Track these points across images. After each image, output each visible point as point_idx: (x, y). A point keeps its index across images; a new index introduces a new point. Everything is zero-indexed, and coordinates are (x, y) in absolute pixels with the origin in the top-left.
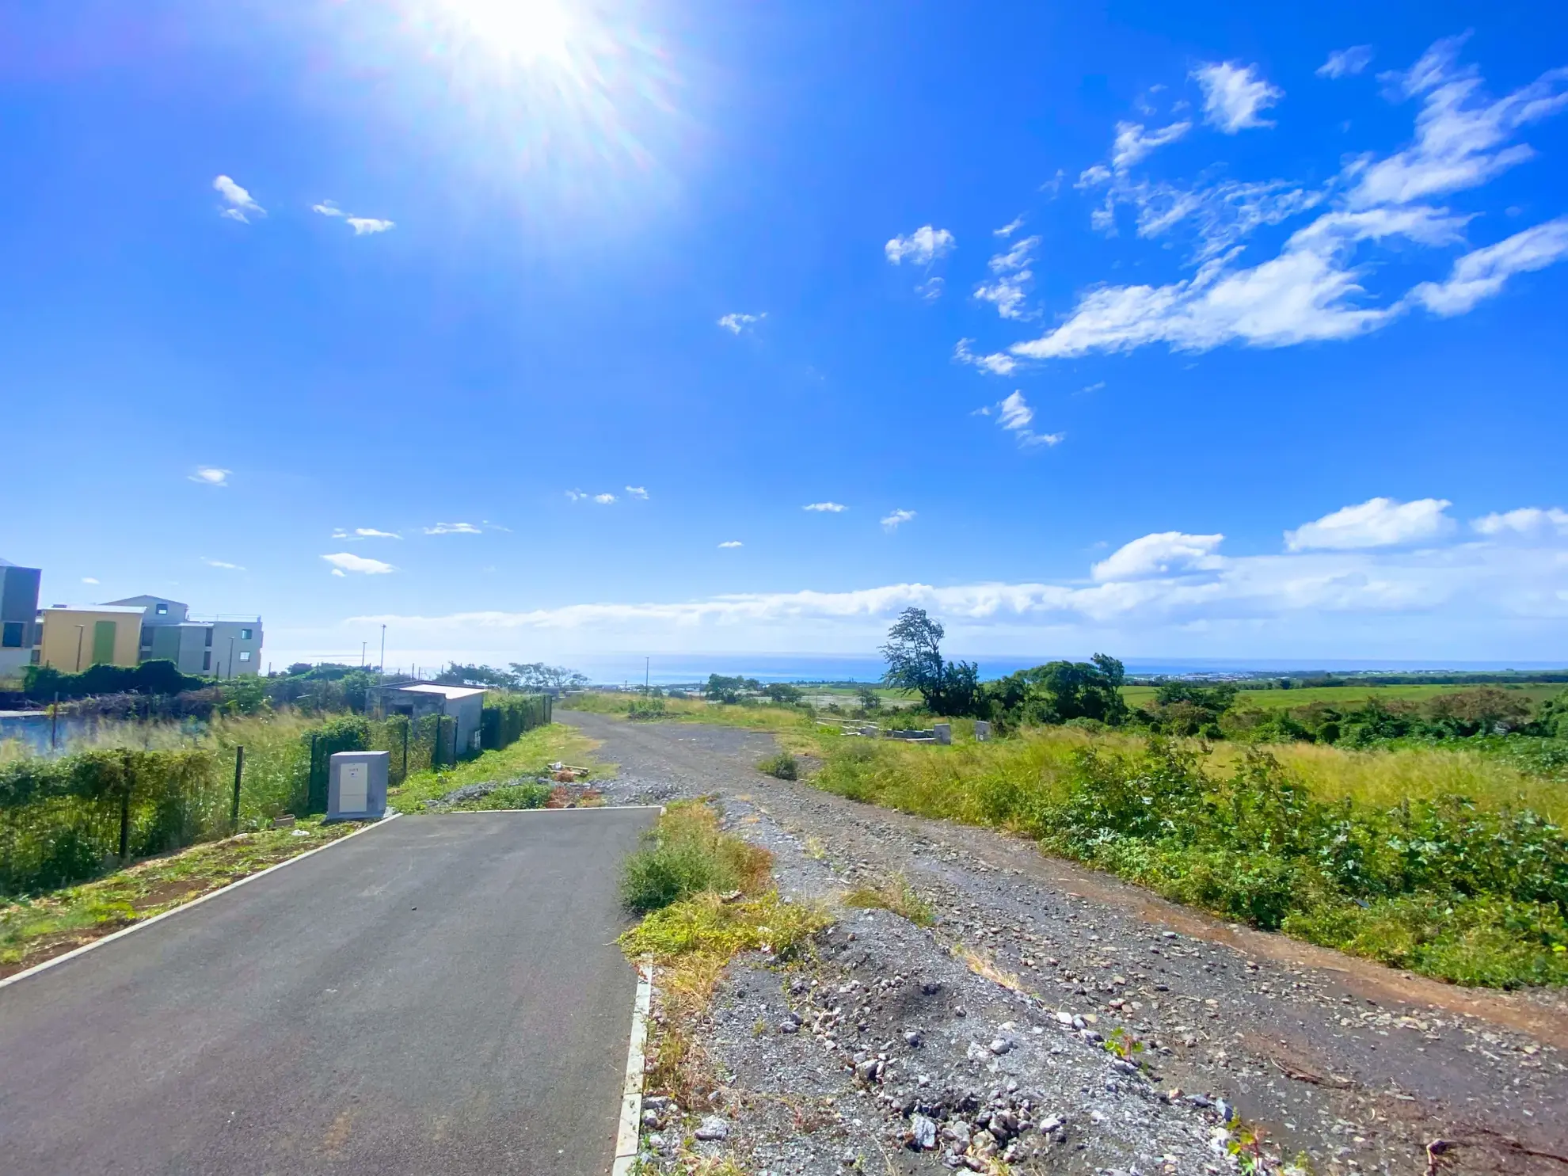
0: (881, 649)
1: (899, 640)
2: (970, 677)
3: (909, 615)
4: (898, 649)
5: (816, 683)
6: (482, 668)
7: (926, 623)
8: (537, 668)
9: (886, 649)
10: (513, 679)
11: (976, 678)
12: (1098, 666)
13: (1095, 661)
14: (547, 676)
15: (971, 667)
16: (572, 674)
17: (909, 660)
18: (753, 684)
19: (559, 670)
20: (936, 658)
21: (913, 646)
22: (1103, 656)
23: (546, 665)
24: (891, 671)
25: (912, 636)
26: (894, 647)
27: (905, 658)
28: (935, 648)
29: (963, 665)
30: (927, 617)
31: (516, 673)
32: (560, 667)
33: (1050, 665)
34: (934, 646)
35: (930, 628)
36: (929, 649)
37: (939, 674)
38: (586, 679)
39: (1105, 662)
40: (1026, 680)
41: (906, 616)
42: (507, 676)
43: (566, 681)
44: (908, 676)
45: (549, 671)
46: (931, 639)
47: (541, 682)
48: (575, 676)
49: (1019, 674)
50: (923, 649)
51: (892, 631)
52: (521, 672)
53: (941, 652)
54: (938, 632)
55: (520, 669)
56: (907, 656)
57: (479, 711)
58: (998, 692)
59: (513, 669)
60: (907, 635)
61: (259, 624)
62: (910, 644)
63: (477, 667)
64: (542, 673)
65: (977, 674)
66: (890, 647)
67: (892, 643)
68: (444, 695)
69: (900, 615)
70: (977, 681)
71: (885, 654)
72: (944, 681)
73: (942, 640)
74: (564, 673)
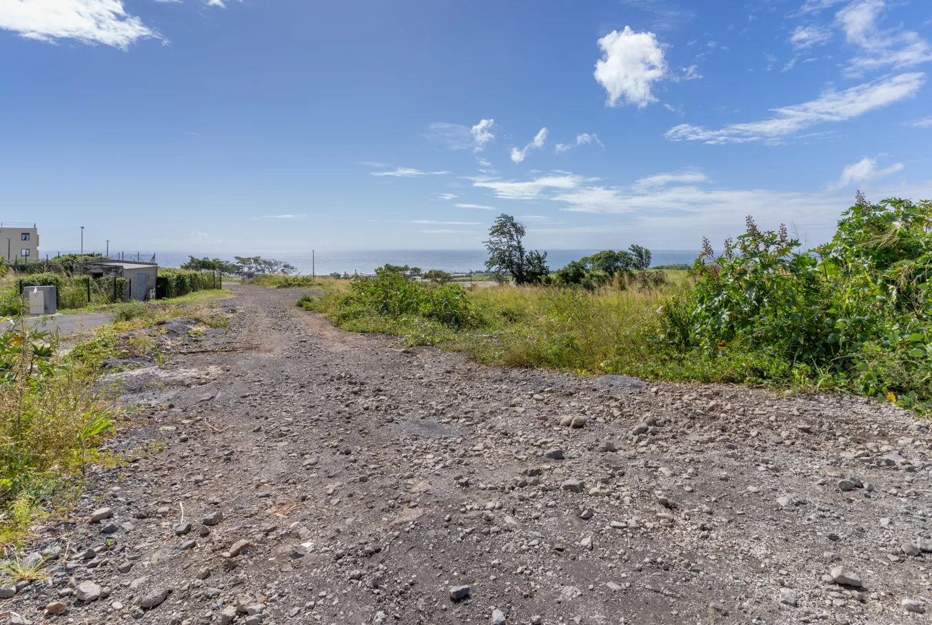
0: (486, 244)
1: (496, 238)
2: (540, 262)
3: (503, 219)
4: (497, 243)
6: (214, 260)
7: (514, 225)
8: (256, 260)
9: (488, 244)
10: (239, 268)
11: (544, 262)
12: (634, 253)
13: (631, 250)
14: (263, 266)
15: (542, 254)
16: (282, 265)
17: (503, 251)
18: (416, 270)
19: (273, 262)
20: (519, 249)
21: (506, 241)
22: (637, 246)
23: (263, 258)
24: (492, 258)
25: (505, 234)
26: (494, 242)
28: (519, 242)
29: (537, 253)
30: (514, 221)
31: (240, 264)
32: (274, 260)
33: (601, 253)
35: (516, 229)
36: (515, 243)
37: (522, 259)
39: (638, 251)
40: (586, 264)
41: (501, 220)
42: (234, 266)
43: (278, 270)
44: (502, 261)
45: (265, 262)
46: (517, 237)
47: (259, 271)
48: (285, 266)
49: (583, 260)
50: (512, 243)
51: (491, 232)
52: (244, 263)
53: (523, 245)
54: (520, 231)
55: (244, 261)
56: (502, 249)
57: (154, 278)
59: (238, 261)
60: (502, 233)
61: (35, 229)
62: (504, 240)
63: (211, 260)
64: (260, 264)
65: (545, 260)
66: (491, 243)
67: (493, 239)
68: (122, 267)
69: (497, 219)
70: (546, 265)
71: (487, 247)
72: (526, 265)
73: (523, 237)
74: (276, 264)
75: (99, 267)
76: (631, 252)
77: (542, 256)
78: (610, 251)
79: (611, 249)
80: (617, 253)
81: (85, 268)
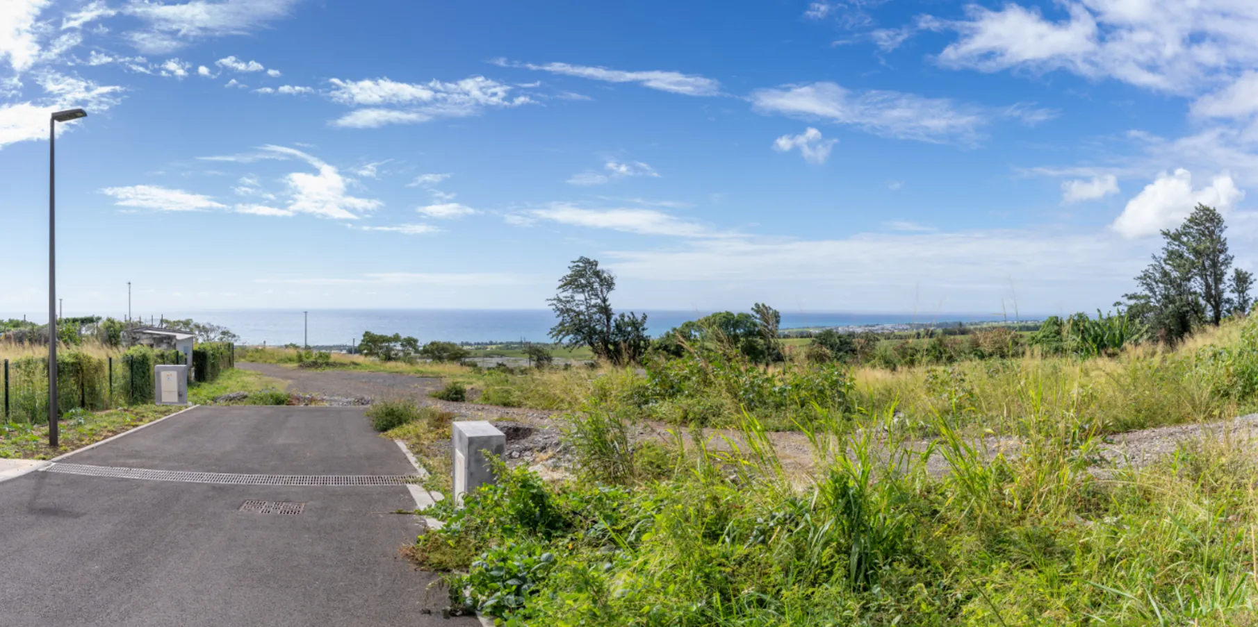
0: (550, 302)
1: (569, 293)
2: (637, 329)
3: (581, 264)
4: (568, 302)
5: (482, 344)
7: (597, 274)
9: (555, 302)
11: (643, 329)
12: (758, 316)
13: (755, 311)
15: (639, 317)
16: (220, 331)
17: (578, 314)
18: (411, 342)
19: (207, 326)
20: (605, 310)
21: (583, 298)
22: (764, 305)
23: (195, 321)
24: (561, 325)
25: (582, 288)
26: (564, 299)
27: (574, 311)
28: (604, 300)
29: (631, 317)
30: (599, 268)
32: (209, 324)
33: (714, 315)
34: (604, 298)
35: (601, 280)
36: (599, 301)
37: (608, 326)
38: (234, 336)
39: (761, 310)
40: (693, 332)
41: (578, 266)
43: (215, 337)
44: (577, 330)
46: (602, 291)
48: (224, 333)
49: (687, 325)
50: (593, 302)
51: (561, 283)
53: (611, 304)
54: (609, 284)
56: (577, 310)
57: (192, 352)
58: (667, 343)
60: (578, 286)
62: (580, 297)
65: (645, 326)
66: (559, 300)
67: (561, 296)
68: (175, 336)
69: (571, 265)
70: (645, 334)
71: (554, 307)
72: (613, 334)
73: (611, 292)
74: (212, 330)
75: (149, 336)
76: (754, 313)
77: (639, 321)
78: (727, 313)
79: (729, 310)
80: (736, 315)
81: (133, 338)
